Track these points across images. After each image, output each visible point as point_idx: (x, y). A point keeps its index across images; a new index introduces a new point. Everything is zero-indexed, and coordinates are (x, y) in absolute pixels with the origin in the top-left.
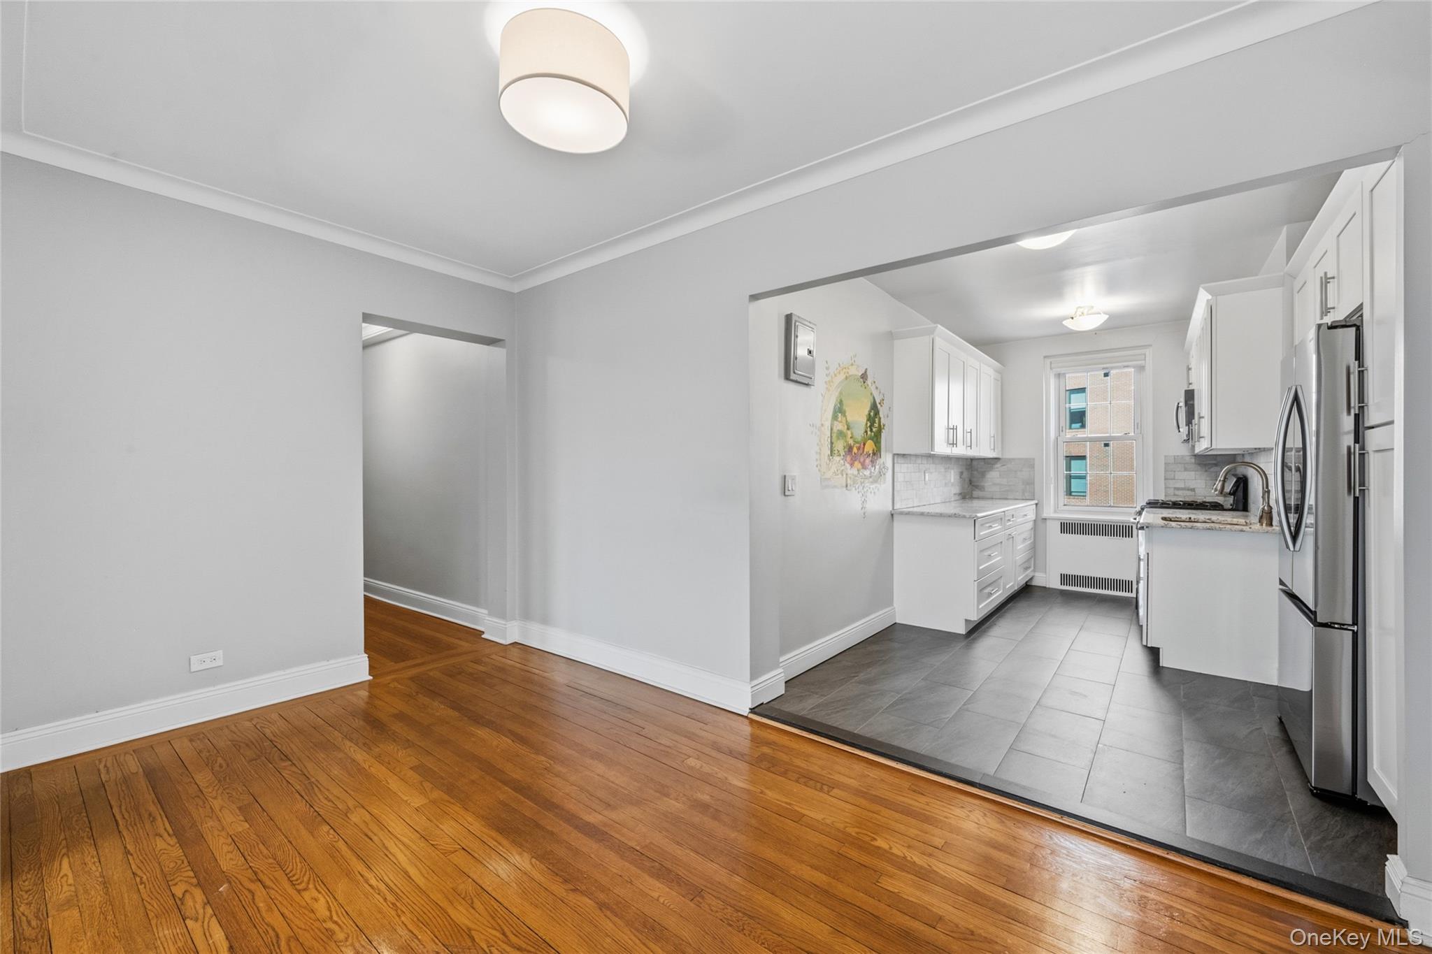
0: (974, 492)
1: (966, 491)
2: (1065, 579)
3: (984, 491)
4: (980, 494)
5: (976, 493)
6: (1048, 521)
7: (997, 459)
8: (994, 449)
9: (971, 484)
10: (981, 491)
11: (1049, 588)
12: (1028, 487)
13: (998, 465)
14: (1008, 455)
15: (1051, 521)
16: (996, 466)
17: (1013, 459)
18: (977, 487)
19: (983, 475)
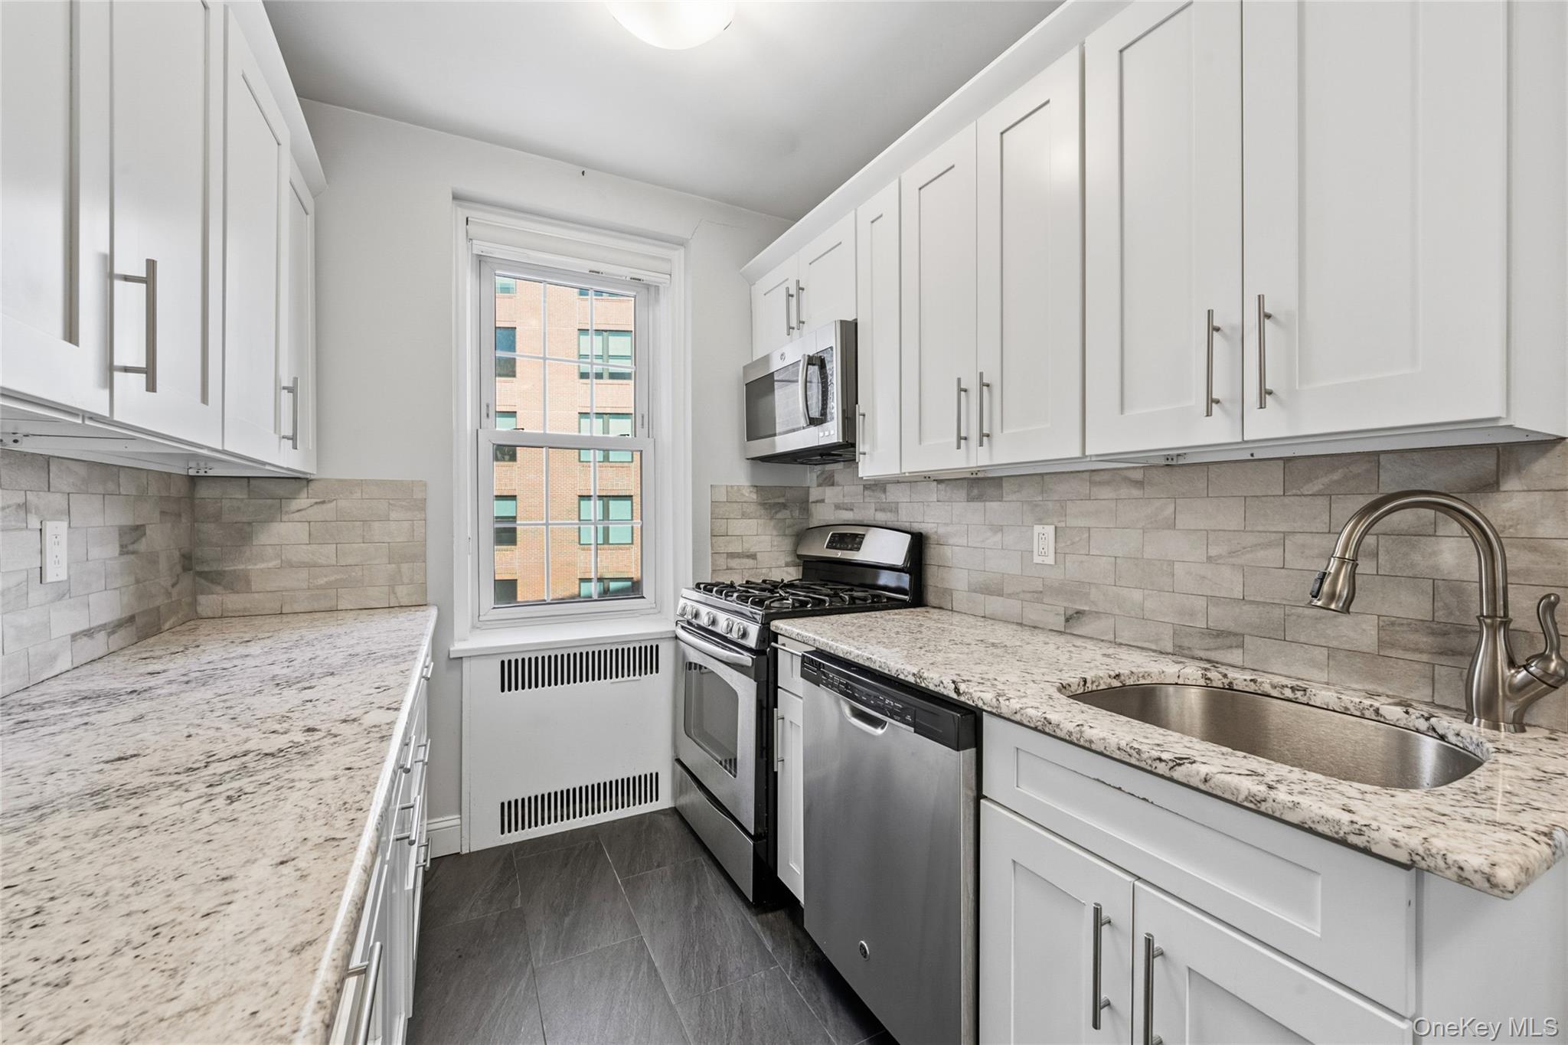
0: (202, 599)
1: (160, 601)
2: (512, 813)
3: (248, 590)
4: (234, 601)
5: (208, 603)
6: (466, 664)
7: (299, 481)
8: (293, 438)
9: (186, 569)
10: (235, 591)
11: (470, 854)
12: (405, 567)
13: (302, 501)
14: (338, 469)
15: (474, 662)
16: (295, 504)
17: (360, 483)
18: (214, 579)
19: (242, 535)
